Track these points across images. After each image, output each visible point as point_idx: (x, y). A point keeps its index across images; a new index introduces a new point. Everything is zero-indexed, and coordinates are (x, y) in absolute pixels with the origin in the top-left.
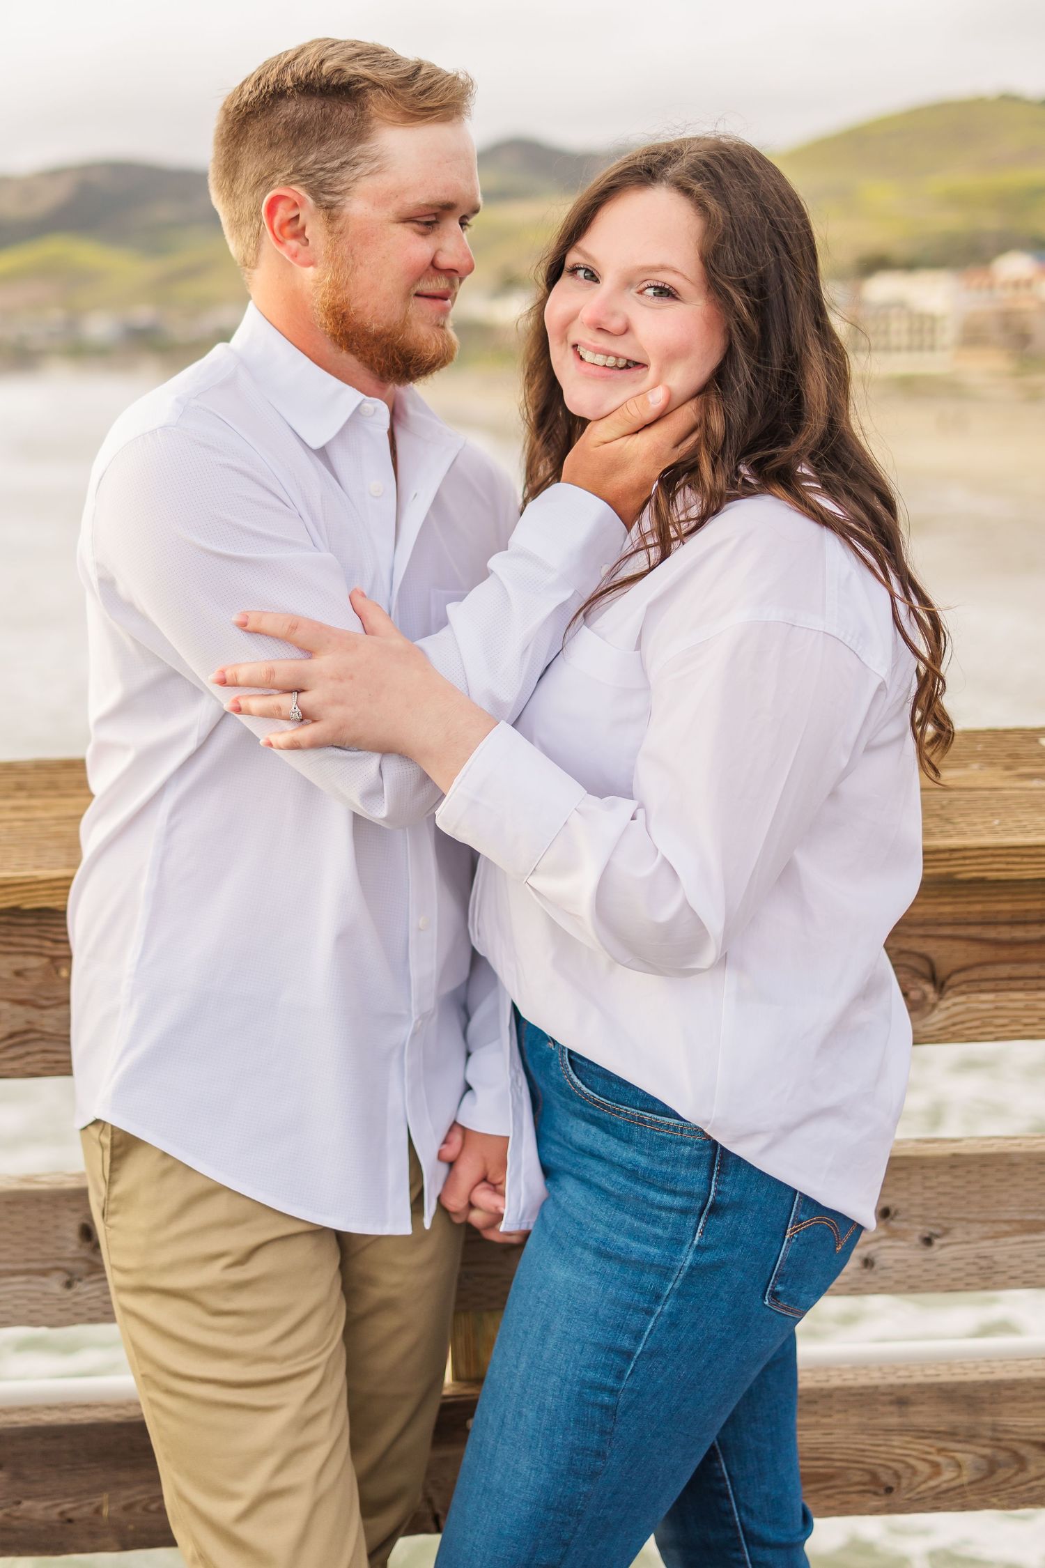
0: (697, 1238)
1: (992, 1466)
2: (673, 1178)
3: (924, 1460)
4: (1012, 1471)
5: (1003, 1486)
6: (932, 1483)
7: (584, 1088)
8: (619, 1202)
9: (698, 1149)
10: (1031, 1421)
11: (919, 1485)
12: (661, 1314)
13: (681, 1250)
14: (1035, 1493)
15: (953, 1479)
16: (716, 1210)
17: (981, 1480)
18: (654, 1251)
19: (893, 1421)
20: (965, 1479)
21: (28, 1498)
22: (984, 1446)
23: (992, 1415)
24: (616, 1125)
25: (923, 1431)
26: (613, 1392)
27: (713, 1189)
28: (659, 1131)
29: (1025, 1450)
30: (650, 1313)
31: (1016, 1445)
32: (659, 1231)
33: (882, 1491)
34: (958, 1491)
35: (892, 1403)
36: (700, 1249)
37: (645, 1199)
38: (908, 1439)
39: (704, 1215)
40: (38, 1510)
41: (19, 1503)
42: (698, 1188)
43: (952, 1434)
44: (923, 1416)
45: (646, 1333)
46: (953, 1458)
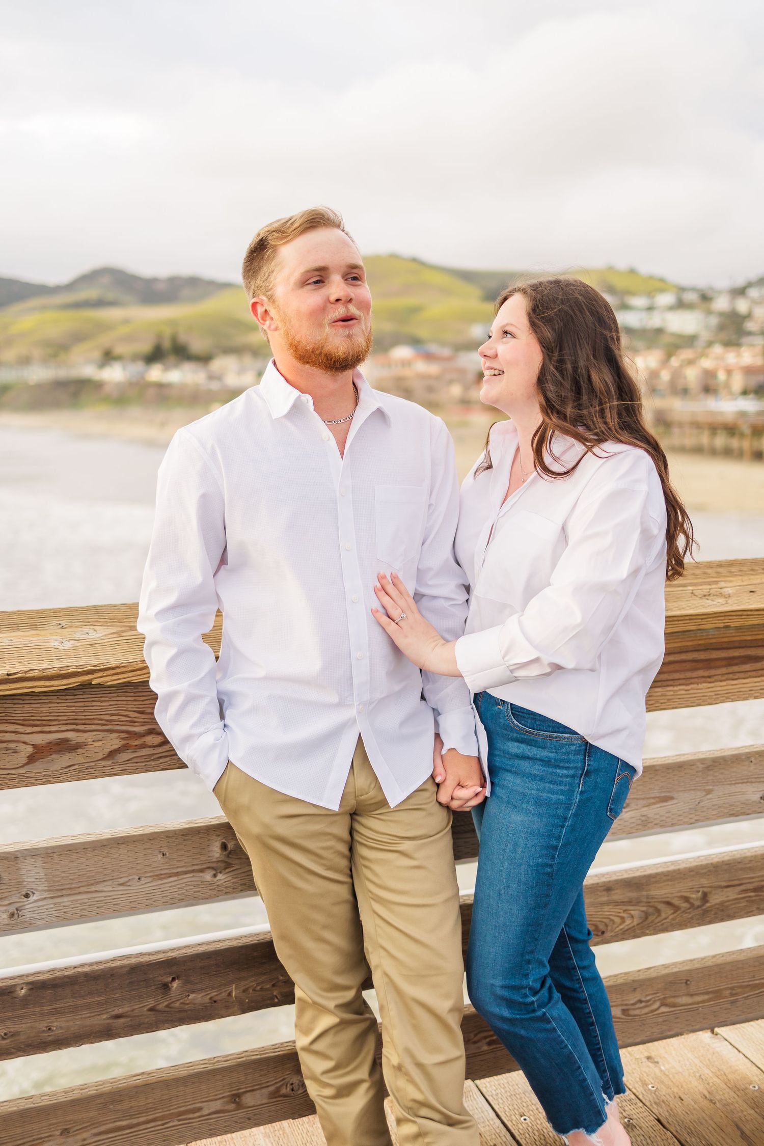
0: (580, 788)
1: (647, 915)
2: (568, 761)
3: (618, 916)
4: (655, 917)
5: (651, 924)
6: (621, 927)
7: (520, 725)
8: (542, 779)
9: (579, 747)
10: (662, 892)
11: (615, 929)
12: (567, 826)
13: (573, 795)
14: (665, 926)
15: (630, 924)
16: (588, 774)
17: (642, 923)
18: (561, 797)
19: (604, 899)
20: (635, 923)
21: (193, 992)
22: (643, 906)
23: (647, 891)
24: (537, 741)
25: (617, 902)
26: (551, 866)
27: (586, 764)
28: (560, 741)
29: (661, 906)
30: (563, 826)
31: (656, 904)
32: (563, 788)
33: (600, 933)
34: (632, 929)
35: (604, 890)
36: (582, 793)
37: (555, 774)
38: (611, 907)
39: (583, 777)
40: (198, 998)
41: (189, 996)
42: (579, 765)
43: (630, 902)
44: (617, 895)
45: (562, 836)
46: (630, 914)
